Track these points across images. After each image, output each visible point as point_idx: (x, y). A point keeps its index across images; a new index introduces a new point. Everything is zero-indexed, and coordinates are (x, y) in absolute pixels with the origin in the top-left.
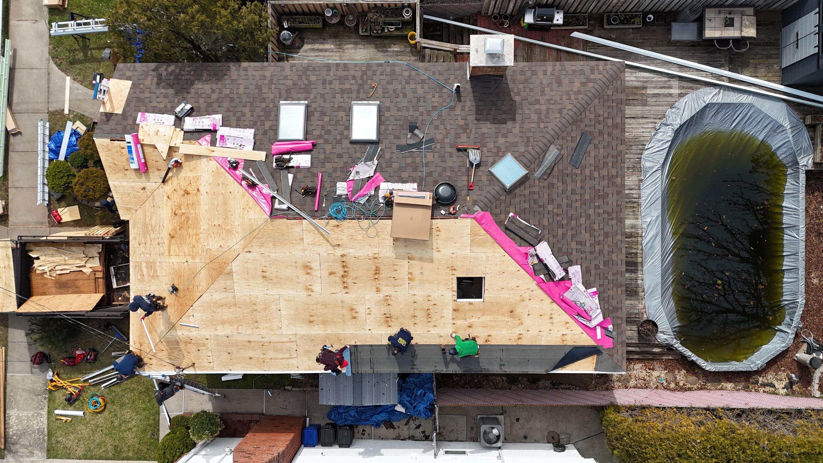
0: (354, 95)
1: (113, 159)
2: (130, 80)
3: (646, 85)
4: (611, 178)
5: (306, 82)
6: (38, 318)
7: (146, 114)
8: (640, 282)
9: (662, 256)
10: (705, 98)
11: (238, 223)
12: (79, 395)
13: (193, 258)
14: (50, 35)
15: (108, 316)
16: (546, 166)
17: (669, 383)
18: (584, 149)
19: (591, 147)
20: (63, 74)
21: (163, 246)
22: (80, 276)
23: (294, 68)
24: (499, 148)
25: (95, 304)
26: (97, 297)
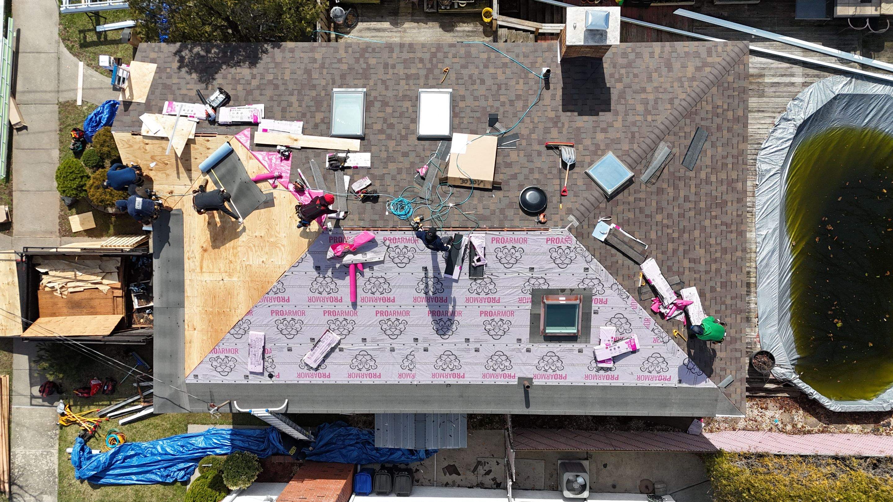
0: (422, 81)
1: (135, 157)
2: (156, 63)
3: (763, 72)
4: (731, 183)
5: (364, 66)
6: (47, 343)
7: (174, 103)
8: (752, 306)
9: (779, 276)
10: (834, 88)
11: (285, 235)
12: (94, 431)
13: (230, 275)
14: (60, 13)
15: (129, 341)
16: (655, 168)
17: (786, 425)
18: (700, 147)
19: (708, 145)
20: (75, 59)
21: (194, 261)
22: (95, 294)
23: (350, 49)
24: (597, 146)
25: (113, 328)
26: (115, 319)
